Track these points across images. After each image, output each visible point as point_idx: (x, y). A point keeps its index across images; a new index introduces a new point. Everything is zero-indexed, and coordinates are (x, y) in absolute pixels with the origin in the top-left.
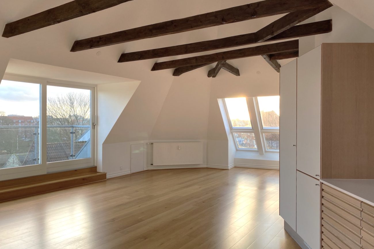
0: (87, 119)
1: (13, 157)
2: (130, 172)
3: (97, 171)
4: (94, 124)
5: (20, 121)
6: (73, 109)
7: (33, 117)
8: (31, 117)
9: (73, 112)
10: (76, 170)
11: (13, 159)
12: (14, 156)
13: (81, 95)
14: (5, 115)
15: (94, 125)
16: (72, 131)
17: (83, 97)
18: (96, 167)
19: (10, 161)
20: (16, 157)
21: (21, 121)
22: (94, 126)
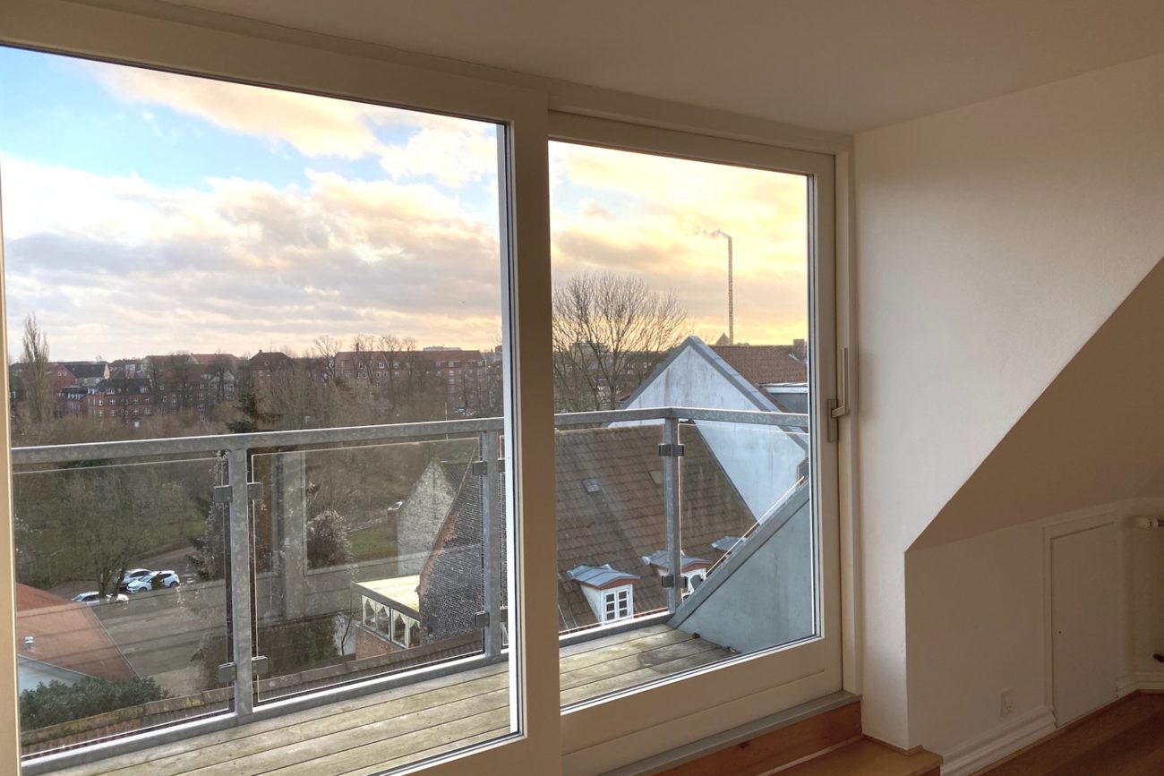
0: (627, 351)
1: (432, 470)
2: (1051, 719)
3: (865, 732)
4: (840, 411)
5: (451, 364)
6: (585, 326)
7: (482, 351)
8: (478, 352)
9: (585, 334)
10: (743, 745)
11: (432, 476)
12: (435, 466)
13: (607, 283)
14: (416, 349)
15: (838, 419)
16: (670, 442)
17: (612, 289)
18: (855, 706)
19: (425, 480)
20: (440, 470)
21: (455, 363)
22: (833, 424)
